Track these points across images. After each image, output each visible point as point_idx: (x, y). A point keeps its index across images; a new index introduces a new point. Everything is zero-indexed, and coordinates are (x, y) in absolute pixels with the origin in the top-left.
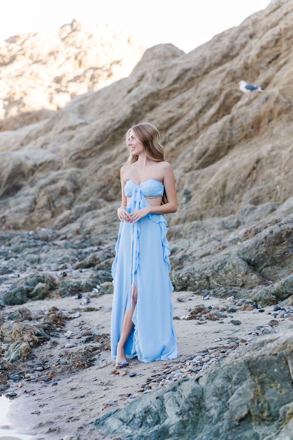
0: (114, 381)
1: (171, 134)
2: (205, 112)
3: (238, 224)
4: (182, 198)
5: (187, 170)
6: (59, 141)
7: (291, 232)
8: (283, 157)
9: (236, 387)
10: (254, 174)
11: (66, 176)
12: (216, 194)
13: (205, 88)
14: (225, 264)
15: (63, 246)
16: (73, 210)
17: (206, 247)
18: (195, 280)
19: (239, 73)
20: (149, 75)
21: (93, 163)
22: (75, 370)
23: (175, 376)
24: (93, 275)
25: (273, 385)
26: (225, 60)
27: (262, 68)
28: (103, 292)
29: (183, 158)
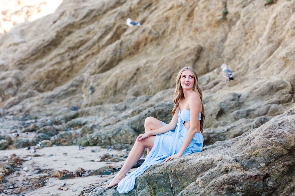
0: (60, 193)
1: (81, 51)
2: (104, 38)
3: (125, 108)
4: (88, 91)
5: (92, 73)
6: (7, 52)
7: (161, 112)
8: (154, 67)
9: (139, 191)
10: (135, 78)
11: (12, 75)
12: (111, 89)
13: (104, 22)
14: (121, 130)
15: (12, 119)
16: (17, 97)
17: (107, 120)
18: (102, 140)
19: (126, 14)
20: (68, 12)
21: (30, 68)
22: (34, 188)
23: (98, 189)
24: (36, 136)
25: (160, 190)
26: (117, 5)
27: (141, 12)
28: (44, 146)
29: (89, 66)
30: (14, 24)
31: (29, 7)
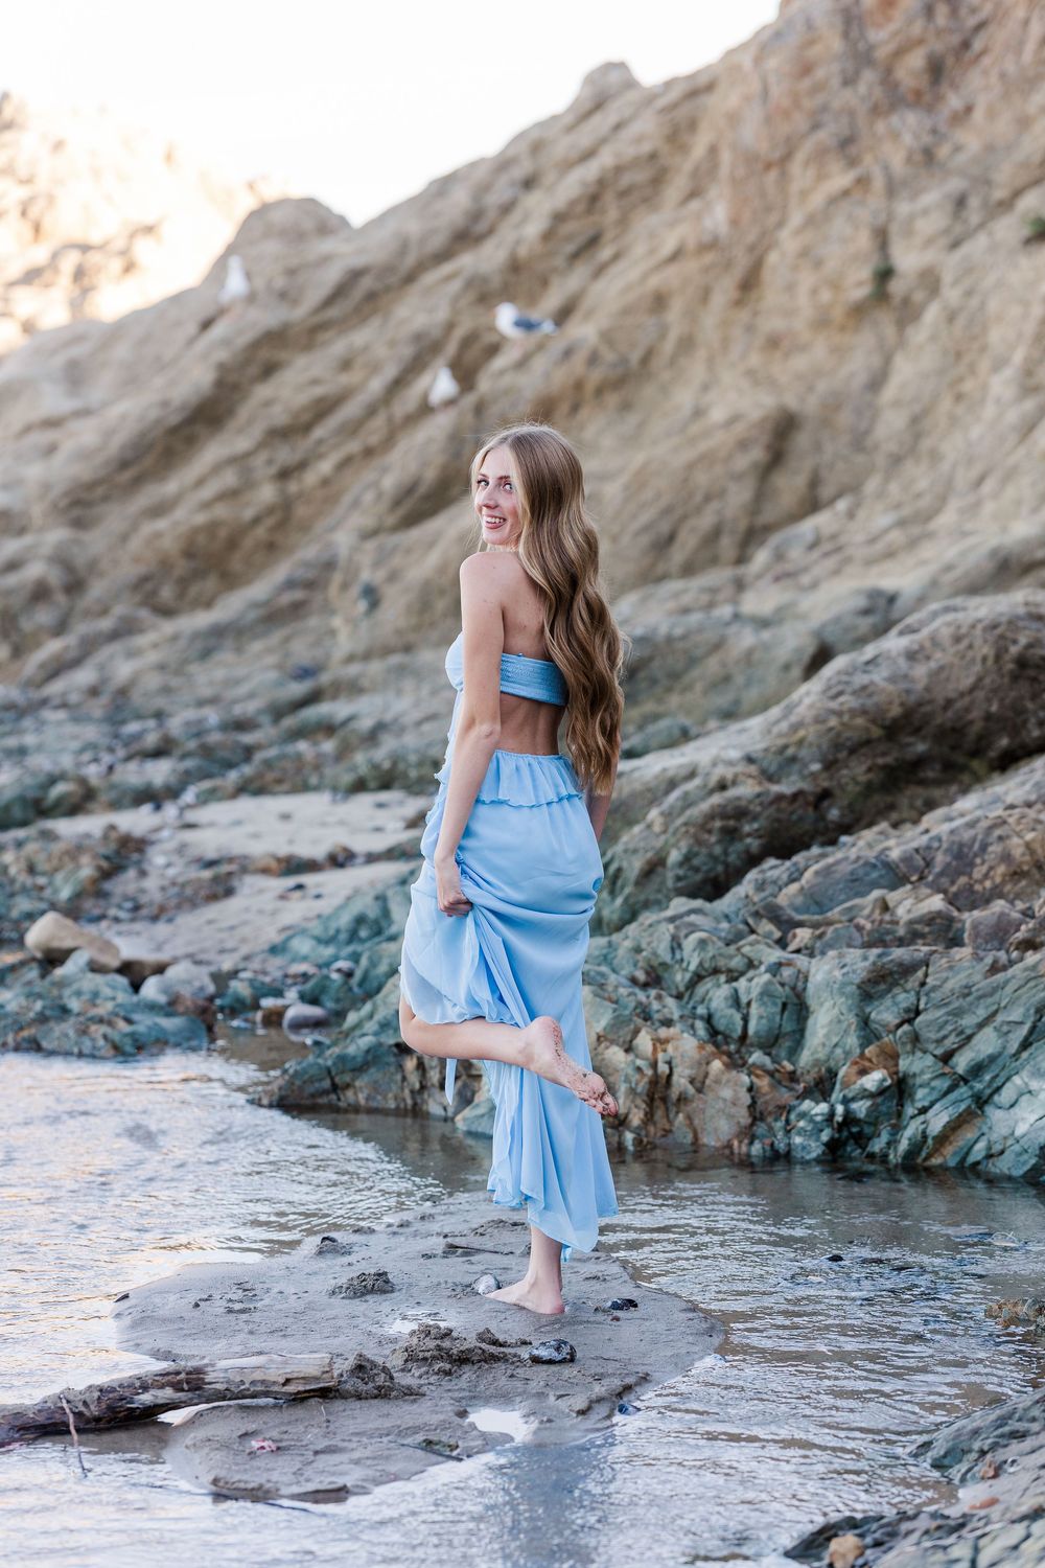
1: (320, 442)
4: (356, 603)
5: (367, 532)
6: (18, 458)
11: (45, 551)
13: (407, 321)
16: (71, 639)
26: (459, 245)
27: (556, 270)
28: (205, 799)
29: (356, 504)
30: (28, 327)
31: (85, 248)
